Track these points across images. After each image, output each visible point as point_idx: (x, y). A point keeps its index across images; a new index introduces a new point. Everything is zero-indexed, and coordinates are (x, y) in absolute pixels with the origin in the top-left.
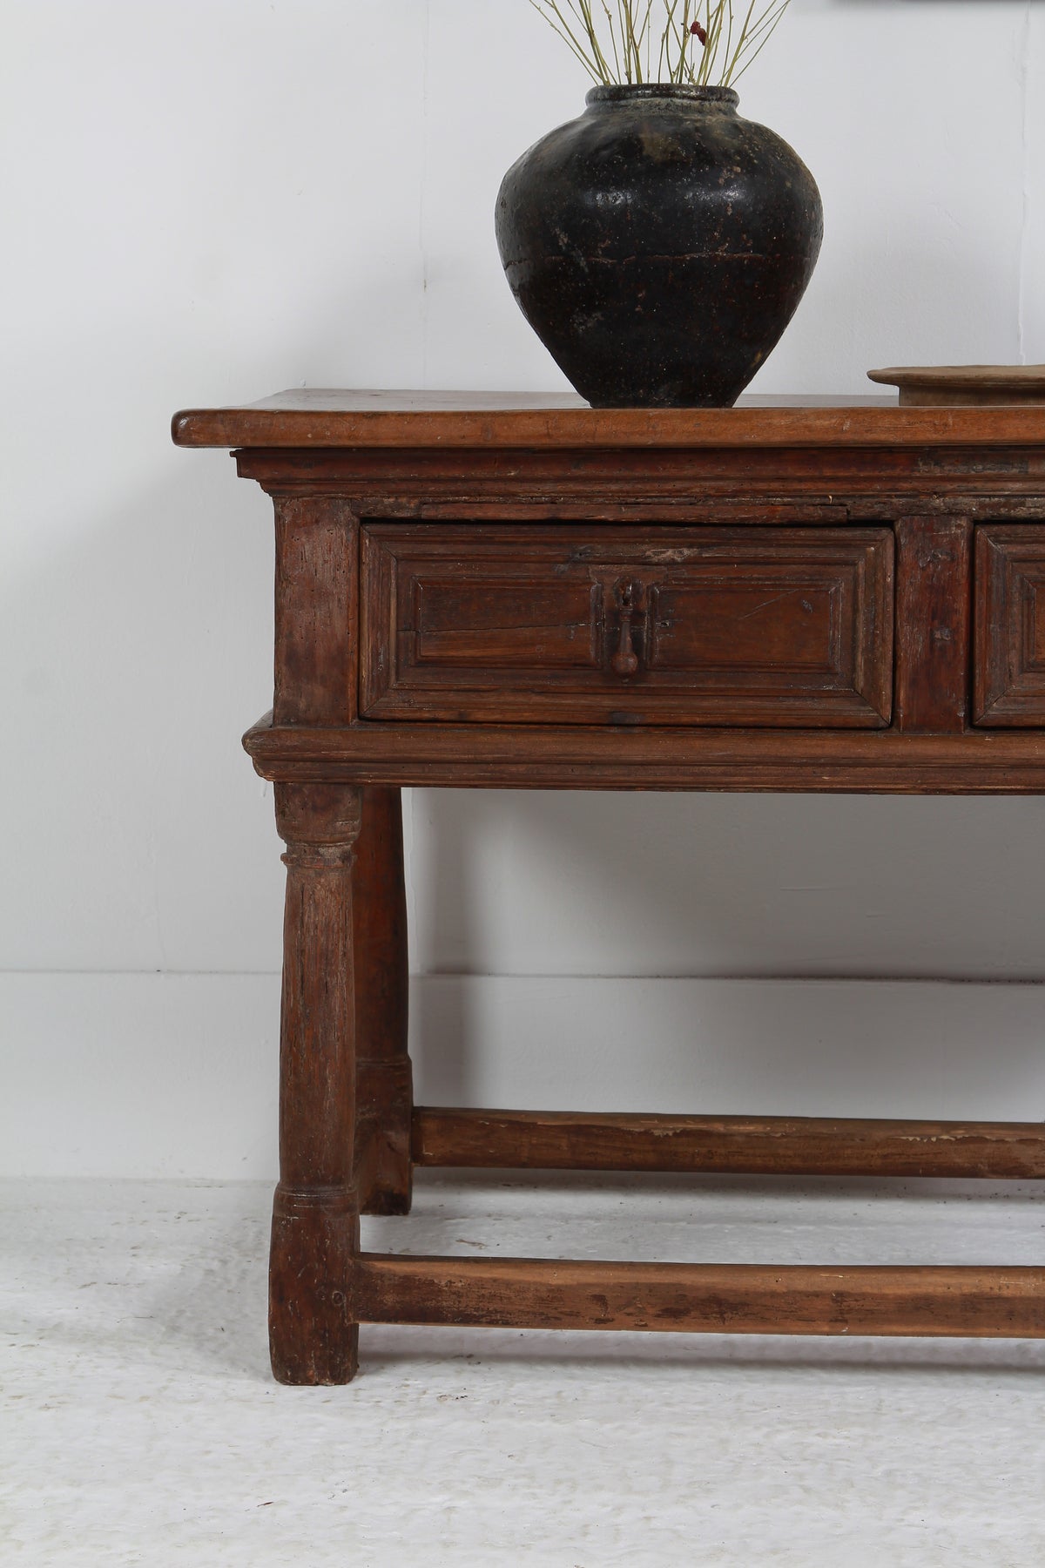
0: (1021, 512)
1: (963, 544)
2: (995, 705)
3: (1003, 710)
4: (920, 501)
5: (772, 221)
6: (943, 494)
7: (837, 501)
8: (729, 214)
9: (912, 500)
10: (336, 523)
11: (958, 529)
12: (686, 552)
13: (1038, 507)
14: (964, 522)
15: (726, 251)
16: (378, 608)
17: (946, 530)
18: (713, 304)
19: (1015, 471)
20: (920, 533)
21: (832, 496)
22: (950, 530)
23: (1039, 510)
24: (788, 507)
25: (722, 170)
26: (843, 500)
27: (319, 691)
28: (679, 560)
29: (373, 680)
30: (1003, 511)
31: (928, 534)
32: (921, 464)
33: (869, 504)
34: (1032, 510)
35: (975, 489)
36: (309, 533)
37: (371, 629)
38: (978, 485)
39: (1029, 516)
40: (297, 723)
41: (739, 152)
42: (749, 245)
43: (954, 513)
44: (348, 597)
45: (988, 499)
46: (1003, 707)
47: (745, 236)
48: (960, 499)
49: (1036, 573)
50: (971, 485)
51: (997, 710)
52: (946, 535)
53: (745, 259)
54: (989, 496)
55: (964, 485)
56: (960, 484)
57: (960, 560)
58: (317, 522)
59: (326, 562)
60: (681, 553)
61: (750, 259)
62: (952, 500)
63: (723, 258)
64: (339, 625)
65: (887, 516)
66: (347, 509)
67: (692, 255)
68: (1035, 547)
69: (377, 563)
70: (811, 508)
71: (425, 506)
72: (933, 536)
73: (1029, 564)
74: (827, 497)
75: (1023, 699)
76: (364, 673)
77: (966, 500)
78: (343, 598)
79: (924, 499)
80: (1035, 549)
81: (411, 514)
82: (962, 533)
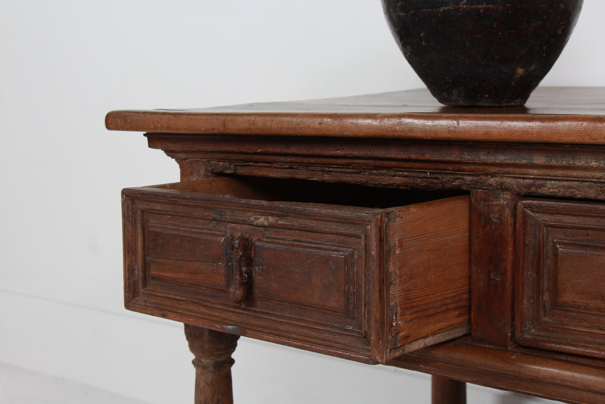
0: (544, 191)
1: (508, 212)
2: (533, 330)
3: (536, 335)
4: (481, 179)
6: (493, 175)
7: (432, 176)
9: (476, 178)
10: (200, 175)
11: (505, 199)
13: (555, 189)
14: (508, 196)
17: (497, 201)
19: (524, 161)
20: (482, 202)
21: (430, 172)
22: (500, 202)
23: (556, 190)
24: (406, 178)
26: (437, 176)
30: (533, 189)
31: (486, 203)
32: (466, 153)
33: (451, 179)
34: (552, 190)
35: (509, 173)
38: (510, 170)
39: (549, 194)
43: (503, 188)
45: (522, 180)
46: (537, 333)
48: (505, 179)
49: (563, 237)
50: (506, 170)
51: (533, 334)
52: (497, 205)
54: (523, 178)
55: (501, 169)
56: (499, 169)
57: (506, 223)
58: (192, 174)
62: (500, 180)
65: (464, 188)
66: (203, 167)
68: (560, 217)
70: (419, 180)
71: (238, 168)
72: (489, 205)
73: (558, 230)
74: (427, 173)
75: (552, 329)
77: (509, 180)
79: (484, 178)
80: (560, 218)
81: (232, 172)
82: (507, 203)
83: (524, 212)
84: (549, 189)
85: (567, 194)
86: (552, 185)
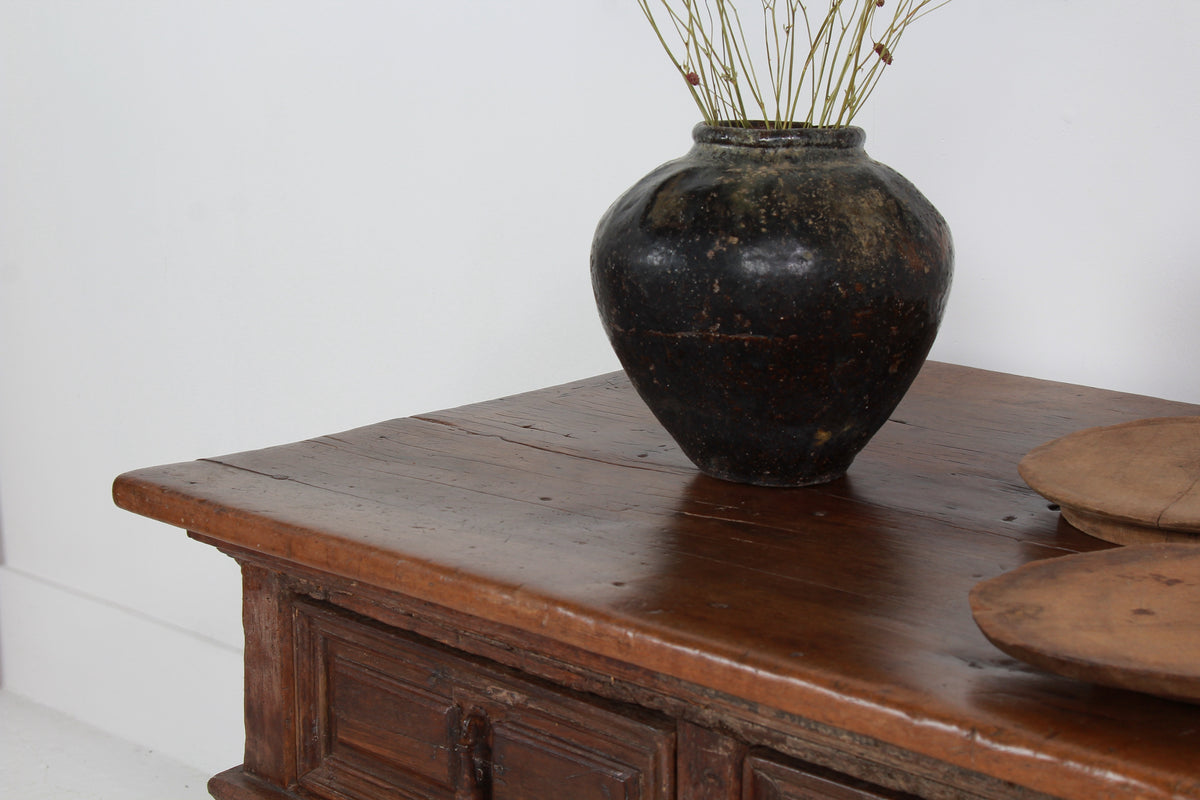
0: (784, 749)
1: (729, 770)
4: (689, 706)
5: (774, 300)
7: (616, 683)
8: (716, 291)
9: (681, 703)
10: (271, 593)
11: (724, 749)
12: (517, 697)
13: (798, 749)
14: (730, 744)
15: (718, 331)
16: (310, 681)
17: (714, 748)
18: (721, 385)
20: (692, 744)
21: (614, 678)
22: (718, 751)
23: (801, 753)
24: (580, 677)
25: (714, 241)
26: (625, 685)
27: (268, 750)
28: (510, 702)
29: (305, 750)
30: (768, 742)
31: (699, 749)
33: (645, 696)
34: (795, 751)
35: (728, 711)
36: (256, 598)
37: (301, 701)
38: (729, 708)
40: (255, 774)
41: (747, 218)
42: (746, 326)
43: (723, 730)
44: (282, 666)
45: (750, 724)
47: (739, 316)
48: (725, 715)
52: (714, 755)
53: (744, 340)
58: (260, 588)
59: (267, 628)
60: (512, 695)
61: (751, 341)
62: (718, 715)
63: (715, 337)
64: (276, 690)
65: (667, 713)
66: (278, 581)
67: (683, 333)
69: (306, 639)
70: (597, 685)
71: (330, 593)
72: (703, 752)
74: (610, 677)
76: (297, 743)
77: (731, 719)
78: (278, 666)
79: (693, 705)
81: (322, 598)
82: (729, 756)
83: (755, 776)
84: (789, 747)
85: (819, 761)
86: (795, 743)
